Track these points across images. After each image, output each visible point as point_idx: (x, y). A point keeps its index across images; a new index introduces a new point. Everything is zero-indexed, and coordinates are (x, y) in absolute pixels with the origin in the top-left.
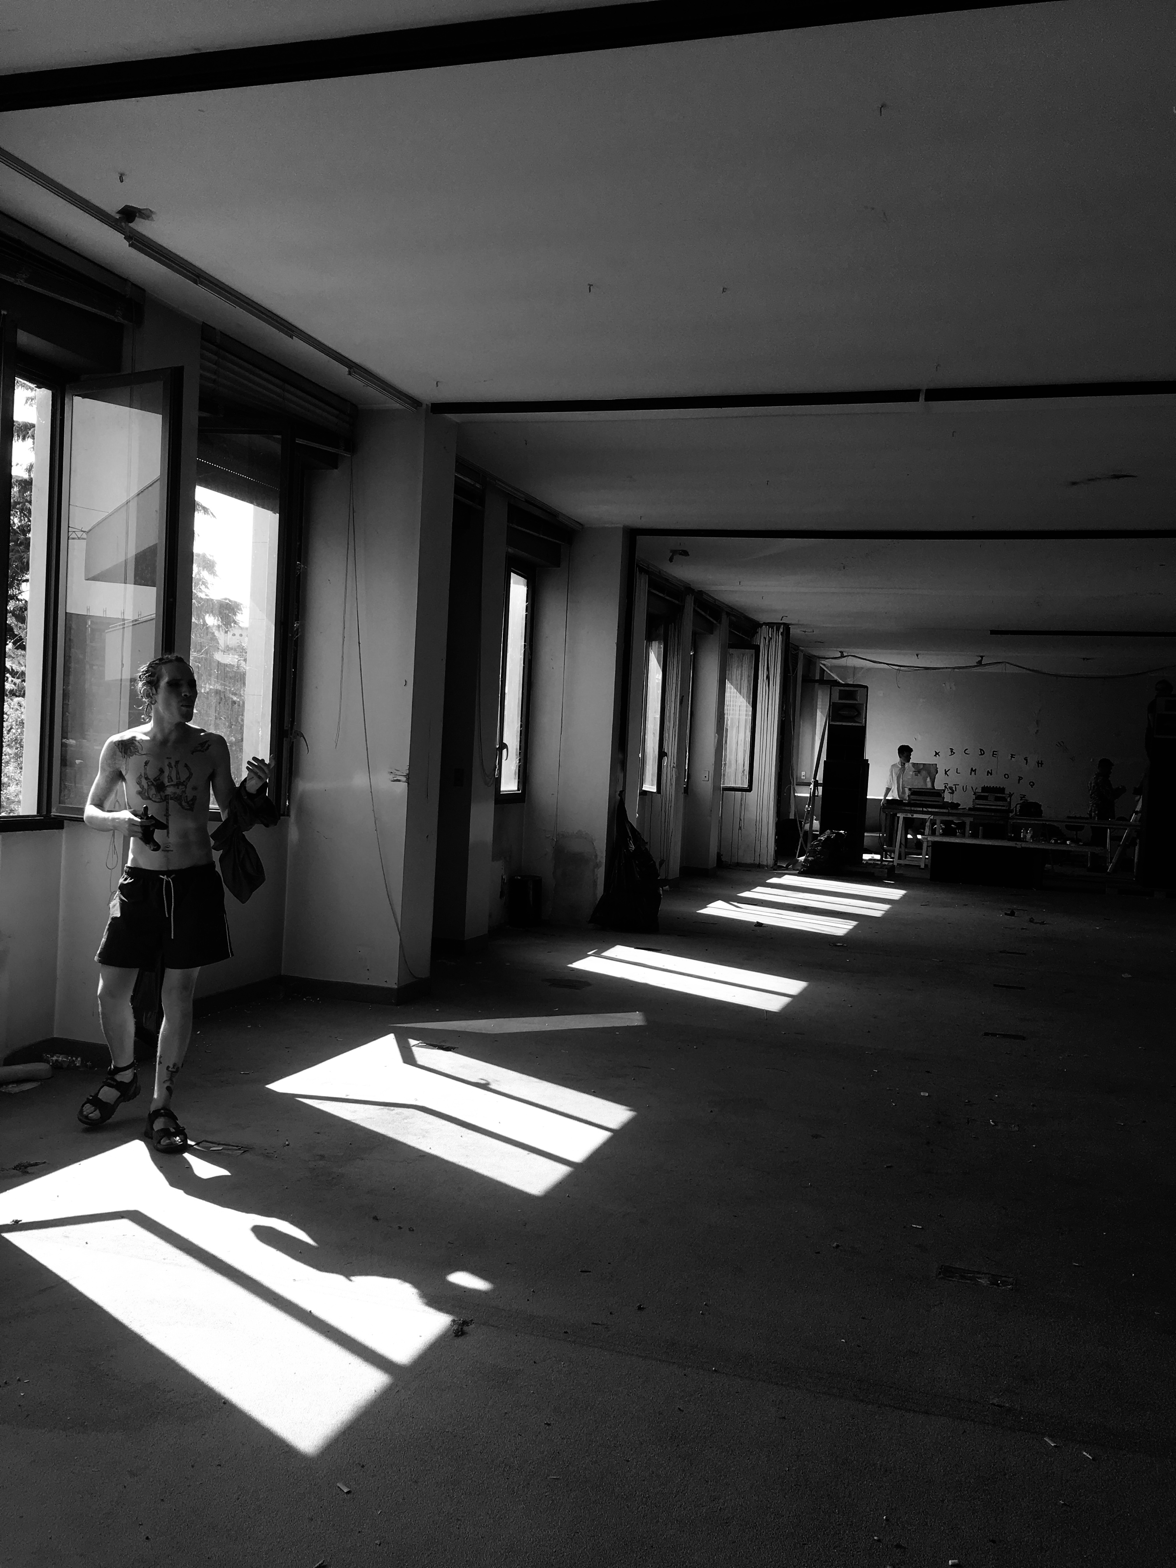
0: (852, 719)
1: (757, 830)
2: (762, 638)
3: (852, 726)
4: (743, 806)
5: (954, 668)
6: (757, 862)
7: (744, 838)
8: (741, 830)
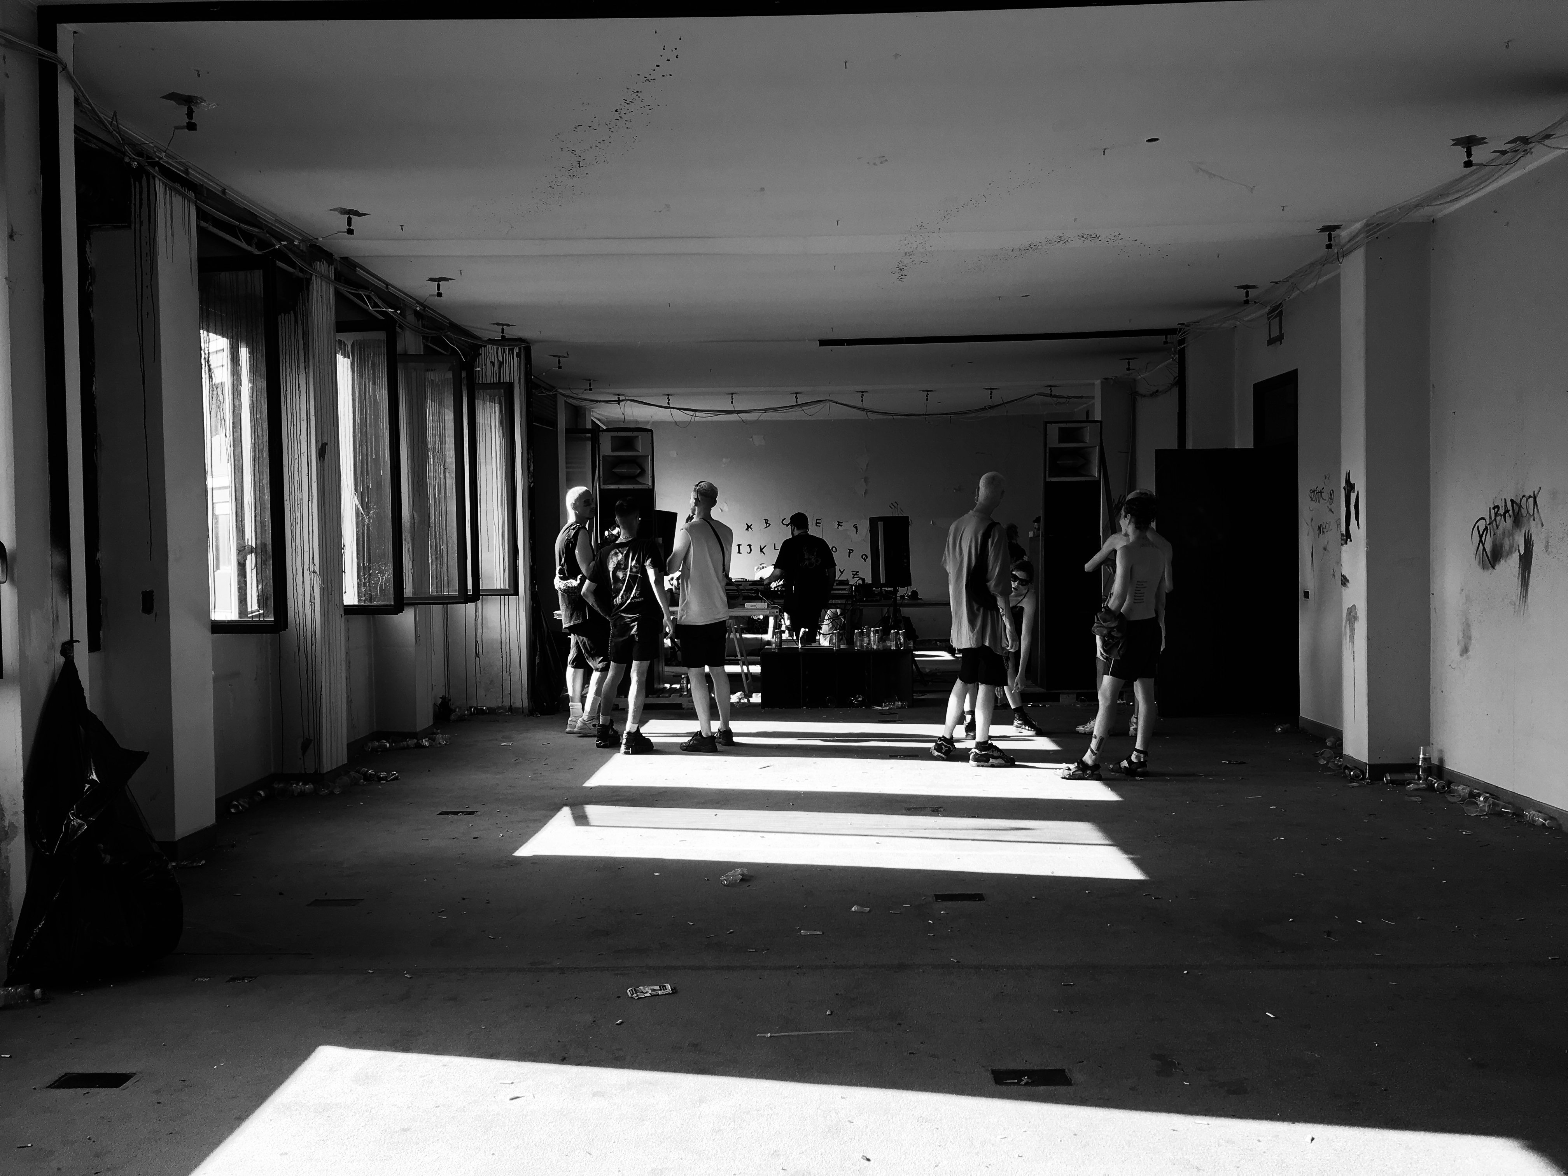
0: (632, 479)
1: (504, 656)
2: (488, 363)
3: (634, 489)
4: (479, 621)
5: (765, 410)
6: (507, 704)
7: (484, 669)
8: (479, 657)
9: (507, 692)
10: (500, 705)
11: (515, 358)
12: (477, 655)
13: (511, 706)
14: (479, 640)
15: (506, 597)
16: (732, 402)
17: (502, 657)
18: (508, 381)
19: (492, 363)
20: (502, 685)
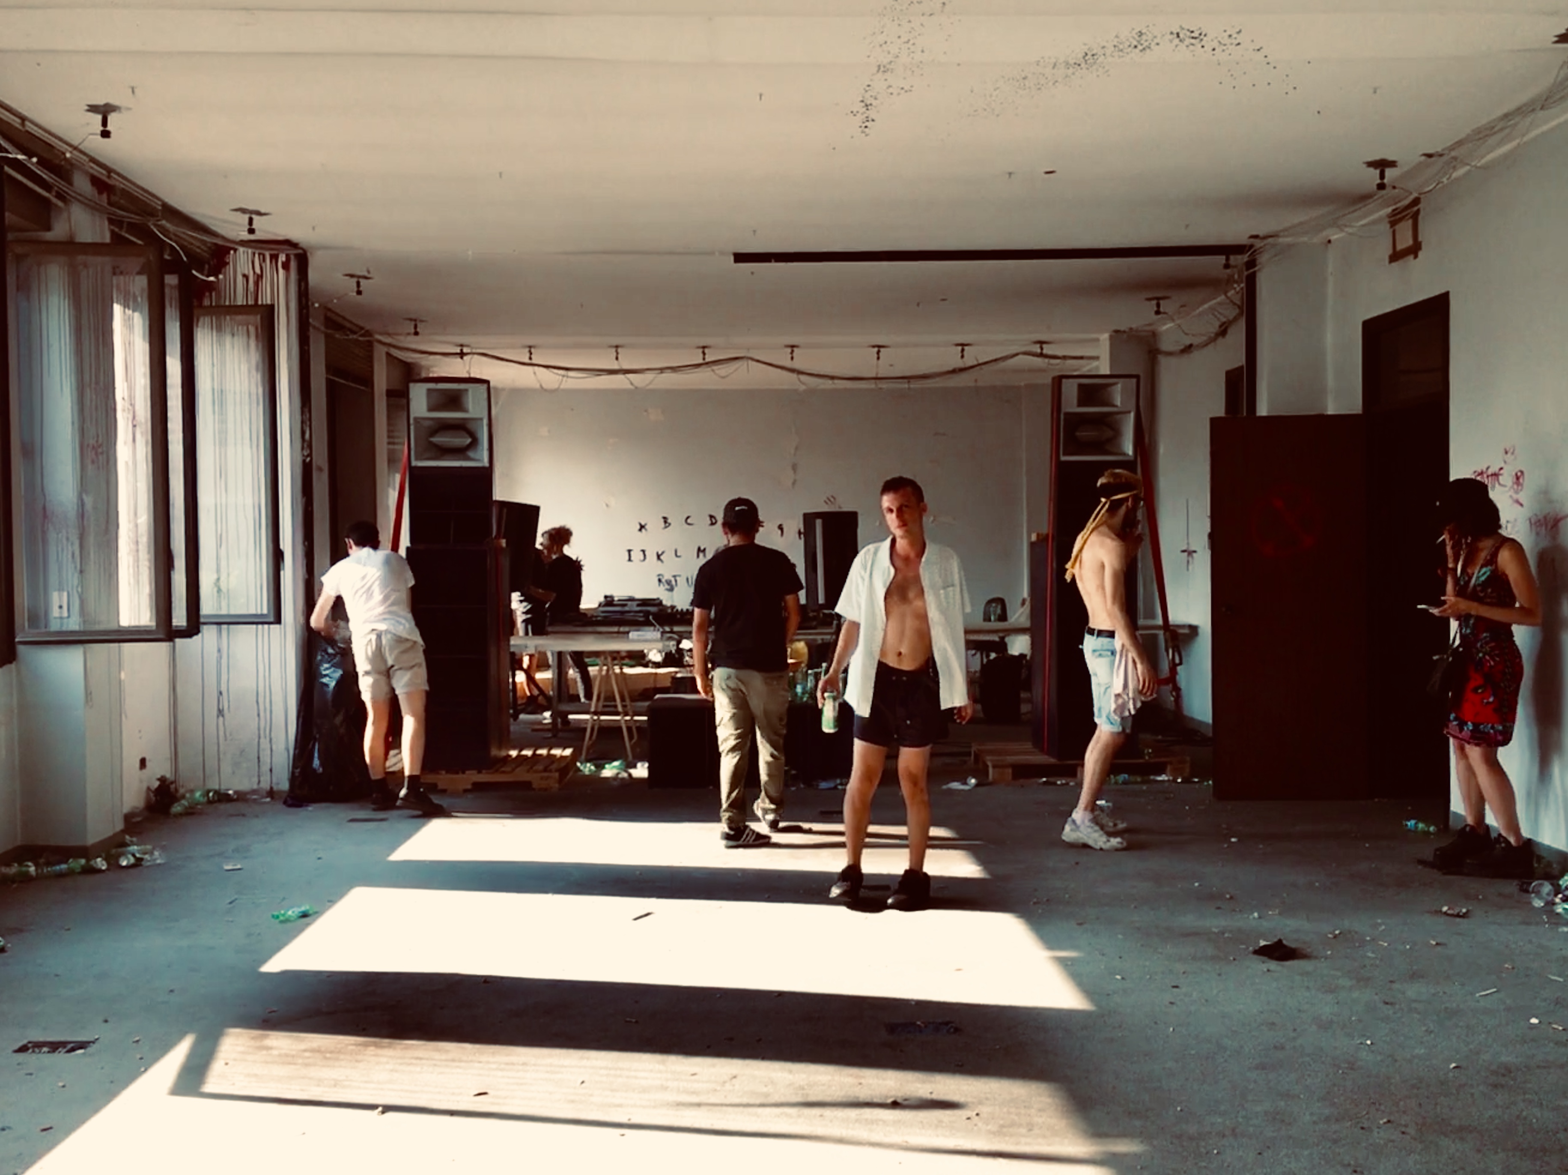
0: (460, 452)
1: (262, 714)
2: (240, 278)
3: (462, 468)
4: (224, 661)
5: (662, 370)
6: (265, 785)
7: (231, 735)
8: (223, 716)
9: (265, 768)
10: (255, 787)
11: (281, 271)
12: (220, 712)
13: (271, 788)
14: (224, 689)
15: (266, 626)
16: (617, 358)
17: (259, 715)
18: (269, 302)
19: (246, 277)
20: (259, 758)
